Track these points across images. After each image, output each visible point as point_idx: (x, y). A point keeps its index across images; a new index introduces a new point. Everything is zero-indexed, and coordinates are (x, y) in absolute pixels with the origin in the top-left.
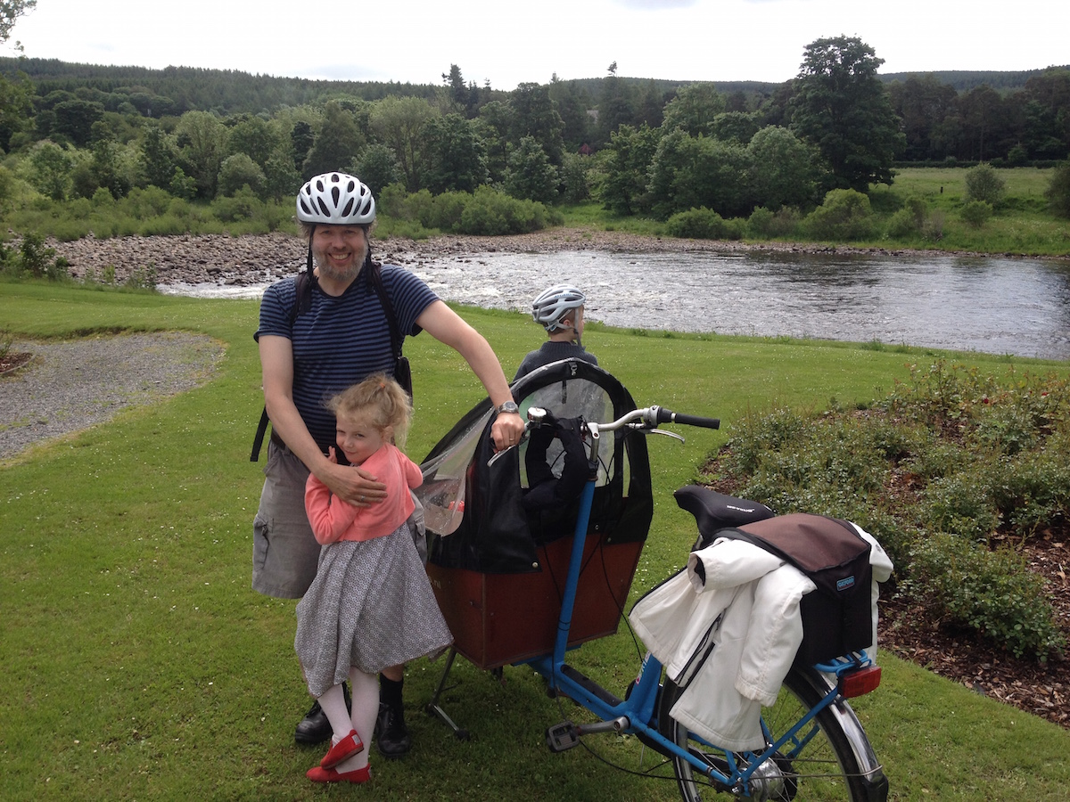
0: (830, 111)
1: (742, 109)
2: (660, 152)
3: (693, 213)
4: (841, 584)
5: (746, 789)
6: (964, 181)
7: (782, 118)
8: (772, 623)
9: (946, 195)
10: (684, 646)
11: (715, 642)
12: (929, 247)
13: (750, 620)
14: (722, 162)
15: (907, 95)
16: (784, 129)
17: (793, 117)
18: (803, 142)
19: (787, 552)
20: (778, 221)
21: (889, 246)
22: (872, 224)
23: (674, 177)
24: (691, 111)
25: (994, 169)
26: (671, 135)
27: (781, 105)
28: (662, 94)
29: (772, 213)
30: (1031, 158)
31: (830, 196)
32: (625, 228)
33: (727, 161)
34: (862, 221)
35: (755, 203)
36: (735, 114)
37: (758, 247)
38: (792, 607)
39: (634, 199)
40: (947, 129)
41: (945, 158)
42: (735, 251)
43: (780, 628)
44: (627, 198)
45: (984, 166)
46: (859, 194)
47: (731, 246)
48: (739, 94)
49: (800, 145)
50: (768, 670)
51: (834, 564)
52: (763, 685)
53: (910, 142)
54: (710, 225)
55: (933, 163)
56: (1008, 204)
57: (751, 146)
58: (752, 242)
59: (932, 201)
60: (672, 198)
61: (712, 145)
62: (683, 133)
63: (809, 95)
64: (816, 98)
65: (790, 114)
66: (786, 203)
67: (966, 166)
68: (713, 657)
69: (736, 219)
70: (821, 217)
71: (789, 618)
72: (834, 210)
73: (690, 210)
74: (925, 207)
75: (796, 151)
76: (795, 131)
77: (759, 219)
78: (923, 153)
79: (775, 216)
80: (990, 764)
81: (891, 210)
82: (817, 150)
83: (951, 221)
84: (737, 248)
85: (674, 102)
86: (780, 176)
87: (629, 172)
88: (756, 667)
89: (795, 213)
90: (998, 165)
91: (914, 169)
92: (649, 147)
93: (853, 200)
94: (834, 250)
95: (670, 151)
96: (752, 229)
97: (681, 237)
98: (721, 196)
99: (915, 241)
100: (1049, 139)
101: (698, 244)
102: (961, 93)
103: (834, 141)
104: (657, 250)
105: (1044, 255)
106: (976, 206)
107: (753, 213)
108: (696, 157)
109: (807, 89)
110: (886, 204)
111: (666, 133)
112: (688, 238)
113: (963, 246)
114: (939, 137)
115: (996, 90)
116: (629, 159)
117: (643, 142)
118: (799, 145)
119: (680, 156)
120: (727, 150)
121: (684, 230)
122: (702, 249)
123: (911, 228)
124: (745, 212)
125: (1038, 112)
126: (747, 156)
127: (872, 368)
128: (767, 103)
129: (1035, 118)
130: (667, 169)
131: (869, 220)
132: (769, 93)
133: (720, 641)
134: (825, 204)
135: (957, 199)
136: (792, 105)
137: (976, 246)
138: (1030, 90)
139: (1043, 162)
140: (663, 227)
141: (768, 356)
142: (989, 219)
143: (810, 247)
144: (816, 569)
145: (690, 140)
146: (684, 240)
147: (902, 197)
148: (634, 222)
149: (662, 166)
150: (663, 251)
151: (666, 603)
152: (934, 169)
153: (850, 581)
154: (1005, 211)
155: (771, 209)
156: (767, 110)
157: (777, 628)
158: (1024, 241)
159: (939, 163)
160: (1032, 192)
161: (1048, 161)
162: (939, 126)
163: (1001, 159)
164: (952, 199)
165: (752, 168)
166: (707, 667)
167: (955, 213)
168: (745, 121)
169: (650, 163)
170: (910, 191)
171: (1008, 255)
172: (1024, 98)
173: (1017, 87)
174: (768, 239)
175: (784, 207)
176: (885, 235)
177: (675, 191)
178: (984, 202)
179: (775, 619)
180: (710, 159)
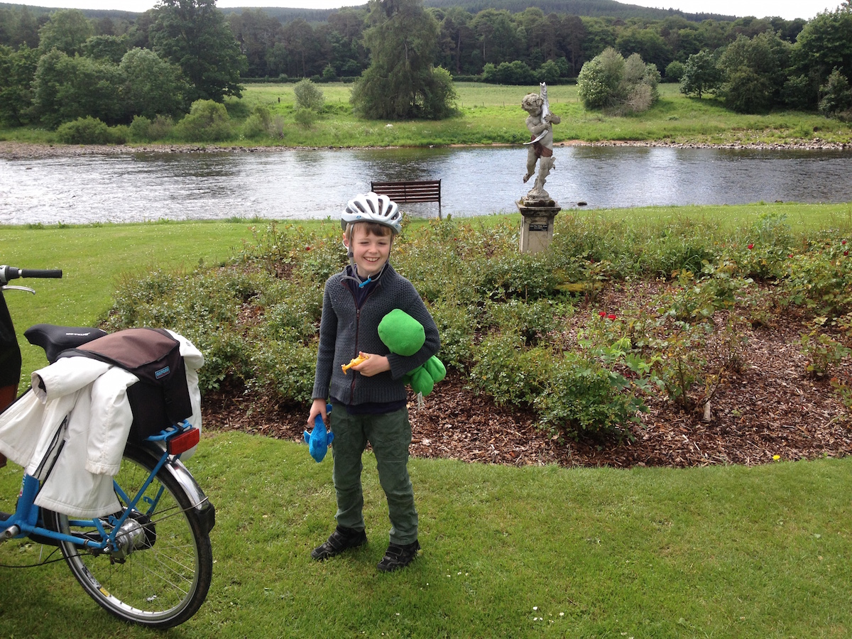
0: (185, 36)
1: (111, 33)
2: (40, 70)
3: (80, 122)
4: (158, 374)
5: (115, 546)
6: (293, 93)
7: (147, 41)
8: (106, 413)
9: (283, 104)
10: (38, 448)
11: (66, 439)
12: (275, 144)
13: (90, 414)
14: (99, 78)
15: (244, 25)
16: (148, 50)
17: (155, 41)
18: (166, 62)
19: (113, 358)
20: (154, 128)
21: (246, 144)
22: (231, 127)
23: (58, 92)
24: (64, 34)
25: (313, 84)
26: (49, 54)
27: (145, 30)
28: (35, 19)
29: (149, 121)
30: (339, 75)
31: (195, 105)
32: (17, 138)
33: (104, 77)
34: (223, 125)
35: (134, 113)
36: (106, 37)
37: (142, 150)
38: (120, 397)
39: (22, 112)
40: (277, 52)
41: (279, 75)
42: (122, 153)
43: (112, 415)
44: (15, 110)
45: (306, 81)
46: (217, 104)
47: (118, 149)
48: (106, 21)
49: (165, 64)
50: (108, 448)
51: (152, 360)
52: (106, 461)
53: (251, 63)
54: (97, 132)
55: (270, 79)
56: (327, 110)
57: (122, 64)
58: (135, 145)
59: (273, 108)
60: (58, 110)
61: (87, 64)
62: (60, 53)
63: (165, 24)
64: (171, 26)
65: (152, 38)
66: (159, 112)
67: (295, 82)
68: (65, 451)
69: (119, 126)
70: (190, 123)
71: (118, 405)
72: (200, 117)
73: (77, 120)
74: (269, 113)
75: (162, 69)
76: (158, 53)
77: (139, 126)
78: (263, 71)
79: (152, 123)
80: (308, 487)
81: (244, 117)
82: (179, 69)
83: (289, 122)
84: (124, 150)
85: (47, 25)
86: (152, 90)
87: (14, 87)
88: (98, 449)
89: (168, 120)
90: (316, 81)
91: (257, 84)
92: (30, 65)
93: (213, 109)
94: (204, 149)
95: (50, 69)
96: (134, 135)
97: (72, 143)
98: (104, 107)
99: (264, 140)
100: (349, 61)
101: (89, 149)
102: (285, 25)
103: (192, 61)
104: (51, 156)
105: (355, 146)
106: (304, 112)
107: (133, 121)
108: (75, 73)
109: (163, 18)
110: (238, 111)
111: (44, 53)
112: (78, 144)
113: (299, 143)
114: (272, 59)
115: (309, 23)
116: (11, 76)
117: (24, 61)
118: (163, 65)
119: (60, 73)
120: (102, 67)
121: (73, 137)
122: (93, 153)
123: (260, 130)
124: (126, 120)
125: (340, 41)
126: (120, 72)
127: (232, 235)
128: (133, 29)
129: (338, 45)
130: (50, 84)
131: (229, 124)
132: (134, 20)
133: (69, 438)
134: (192, 112)
135: (291, 107)
136: (153, 31)
137: (309, 142)
138: (331, 23)
139: (347, 78)
140: (54, 135)
141: (151, 234)
142: (315, 121)
143: (185, 147)
144: (136, 366)
145: (67, 59)
146: (75, 146)
147: (251, 106)
148: (24, 131)
149: (45, 82)
150: (57, 156)
151: (18, 418)
152: (272, 84)
153: (166, 370)
154: (325, 115)
155: (148, 117)
156: (134, 35)
157: (110, 416)
158: (341, 137)
159: (276, 79)
160: (342, 101)
161: (350, 77)
162: (271, 50)
163: (318, 76)
164: (287, 107)
165: (127, 83)
166: (61, 460)
167: (291, 118)
168: (113, 42)
169: (33, 80)
170: (256, 102)
171: (331, 148)
172: (328, 29)
173: (323, 21)
174: (149, 143)
175: (159, 116)
176: (242, 136)
177: (60, 104)
178: (310, 110)
179: (107, 409)
180: (87, 75)
